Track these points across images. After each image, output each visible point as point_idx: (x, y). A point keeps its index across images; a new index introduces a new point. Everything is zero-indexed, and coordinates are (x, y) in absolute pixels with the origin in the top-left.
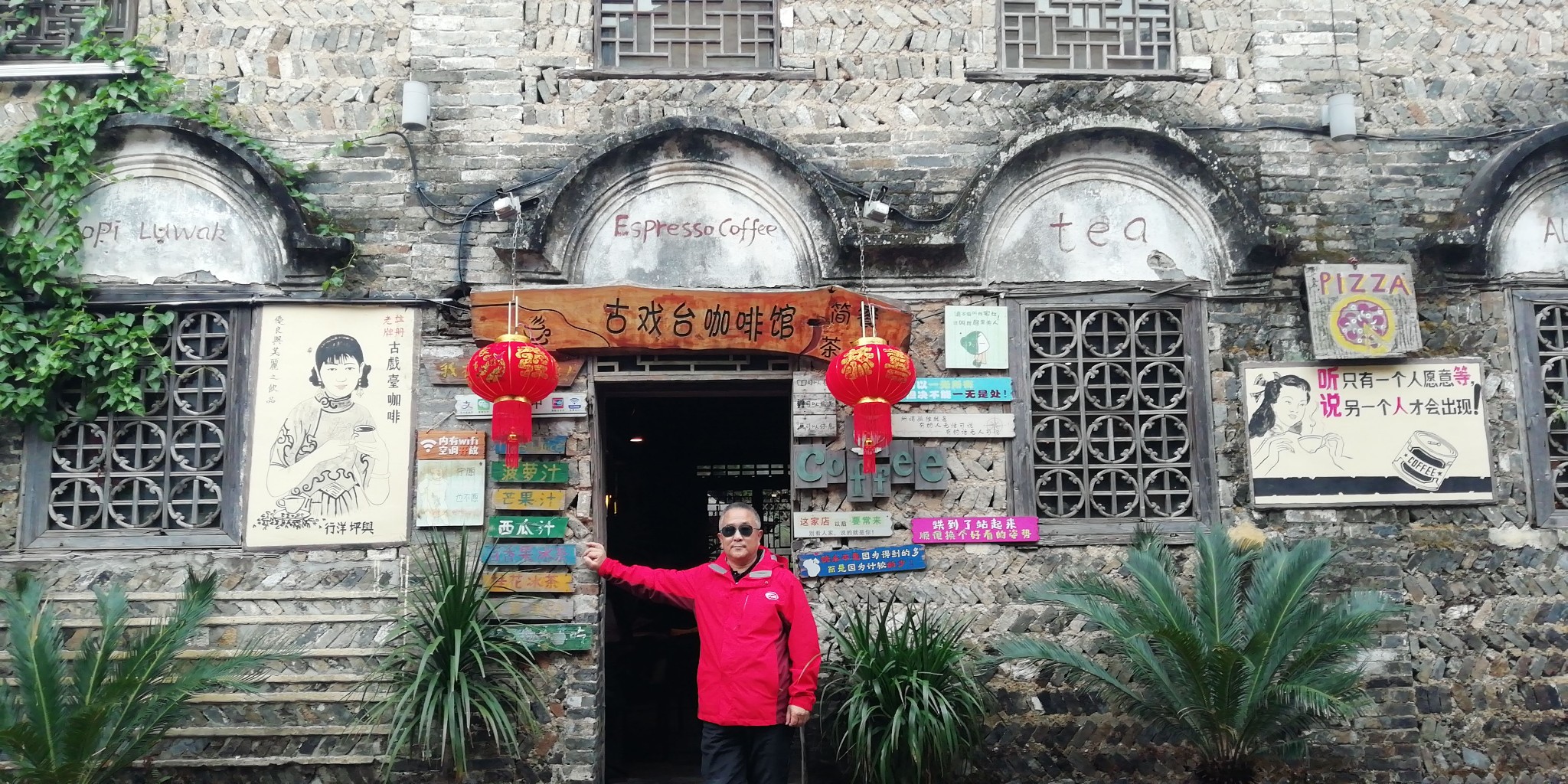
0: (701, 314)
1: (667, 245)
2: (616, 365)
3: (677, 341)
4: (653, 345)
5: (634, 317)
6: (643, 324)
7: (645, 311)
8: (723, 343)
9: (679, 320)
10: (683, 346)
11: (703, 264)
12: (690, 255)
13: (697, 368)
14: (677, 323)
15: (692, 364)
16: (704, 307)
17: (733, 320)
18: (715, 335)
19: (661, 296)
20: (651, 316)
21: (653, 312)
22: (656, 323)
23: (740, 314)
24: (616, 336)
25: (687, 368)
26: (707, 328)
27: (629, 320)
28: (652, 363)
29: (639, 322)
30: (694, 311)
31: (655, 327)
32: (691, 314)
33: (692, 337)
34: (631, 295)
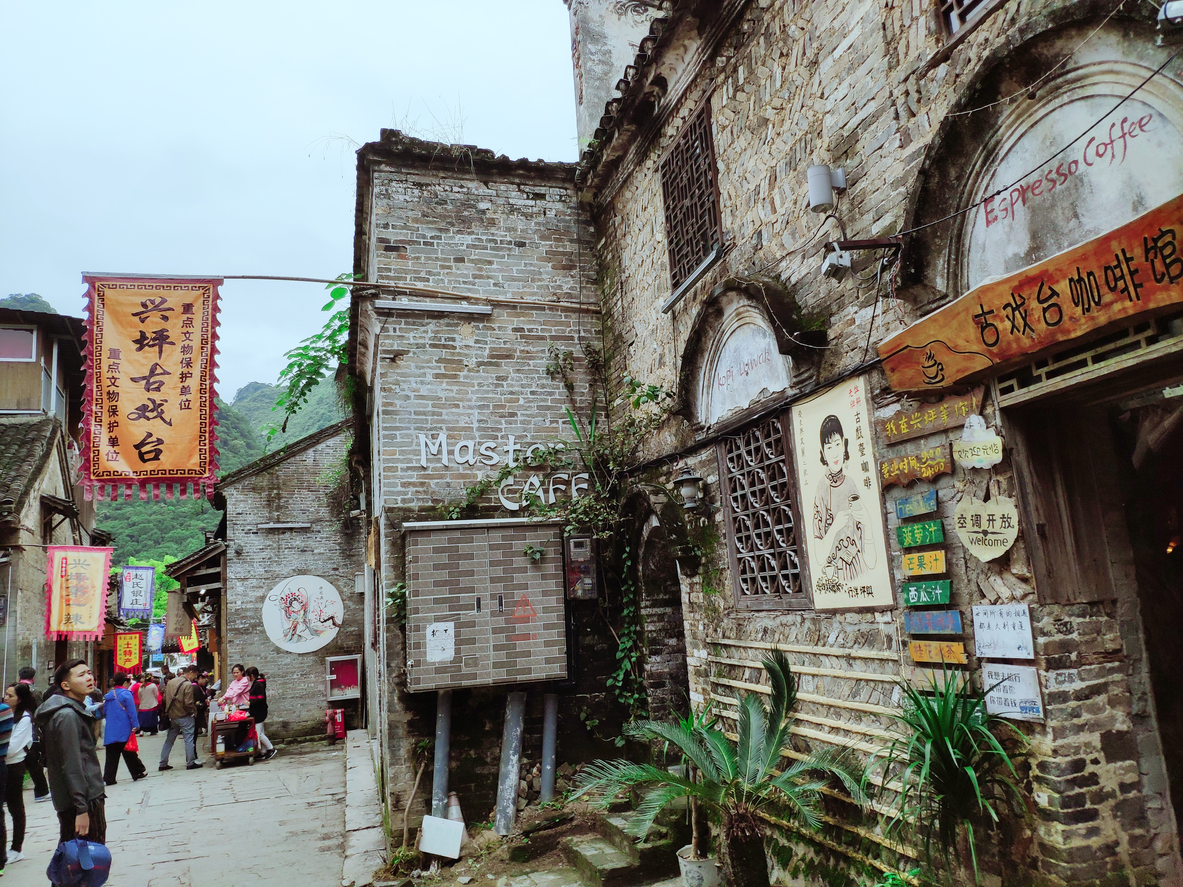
0: (1063, 287)
1: (1034, 211)
2: (1014, 382)
3: (1053, 334)
4: (1031, 347)
5: (1002, 321)
6: (1014, 326)
7: (1009, 309)
8: (1102, 318)
9: (1045, 305)
10: (1061, 338)
11: (1076, 216)
12: (1060, 212)
13: (1097, 359)
14: (1045, 310)
15: (1088, 355)
16: (1064, 277)
17: (1102, 281)
18: (1088, 310)
19: (1016, 283)
20: (1017, 313)
21: (1018, 307)
22: (1024, 319)
23: (1106, 269)
24: (995, 349)
25: (1083, 364)
26: (1077, 305)
27: (1000, 326)
28: (1046, 369)
29: (1008, 324)
30: (1056, 288)
31: (1026, 325)
32: (1054, 293)
33: (1066, 322)
34: (990, 295)
